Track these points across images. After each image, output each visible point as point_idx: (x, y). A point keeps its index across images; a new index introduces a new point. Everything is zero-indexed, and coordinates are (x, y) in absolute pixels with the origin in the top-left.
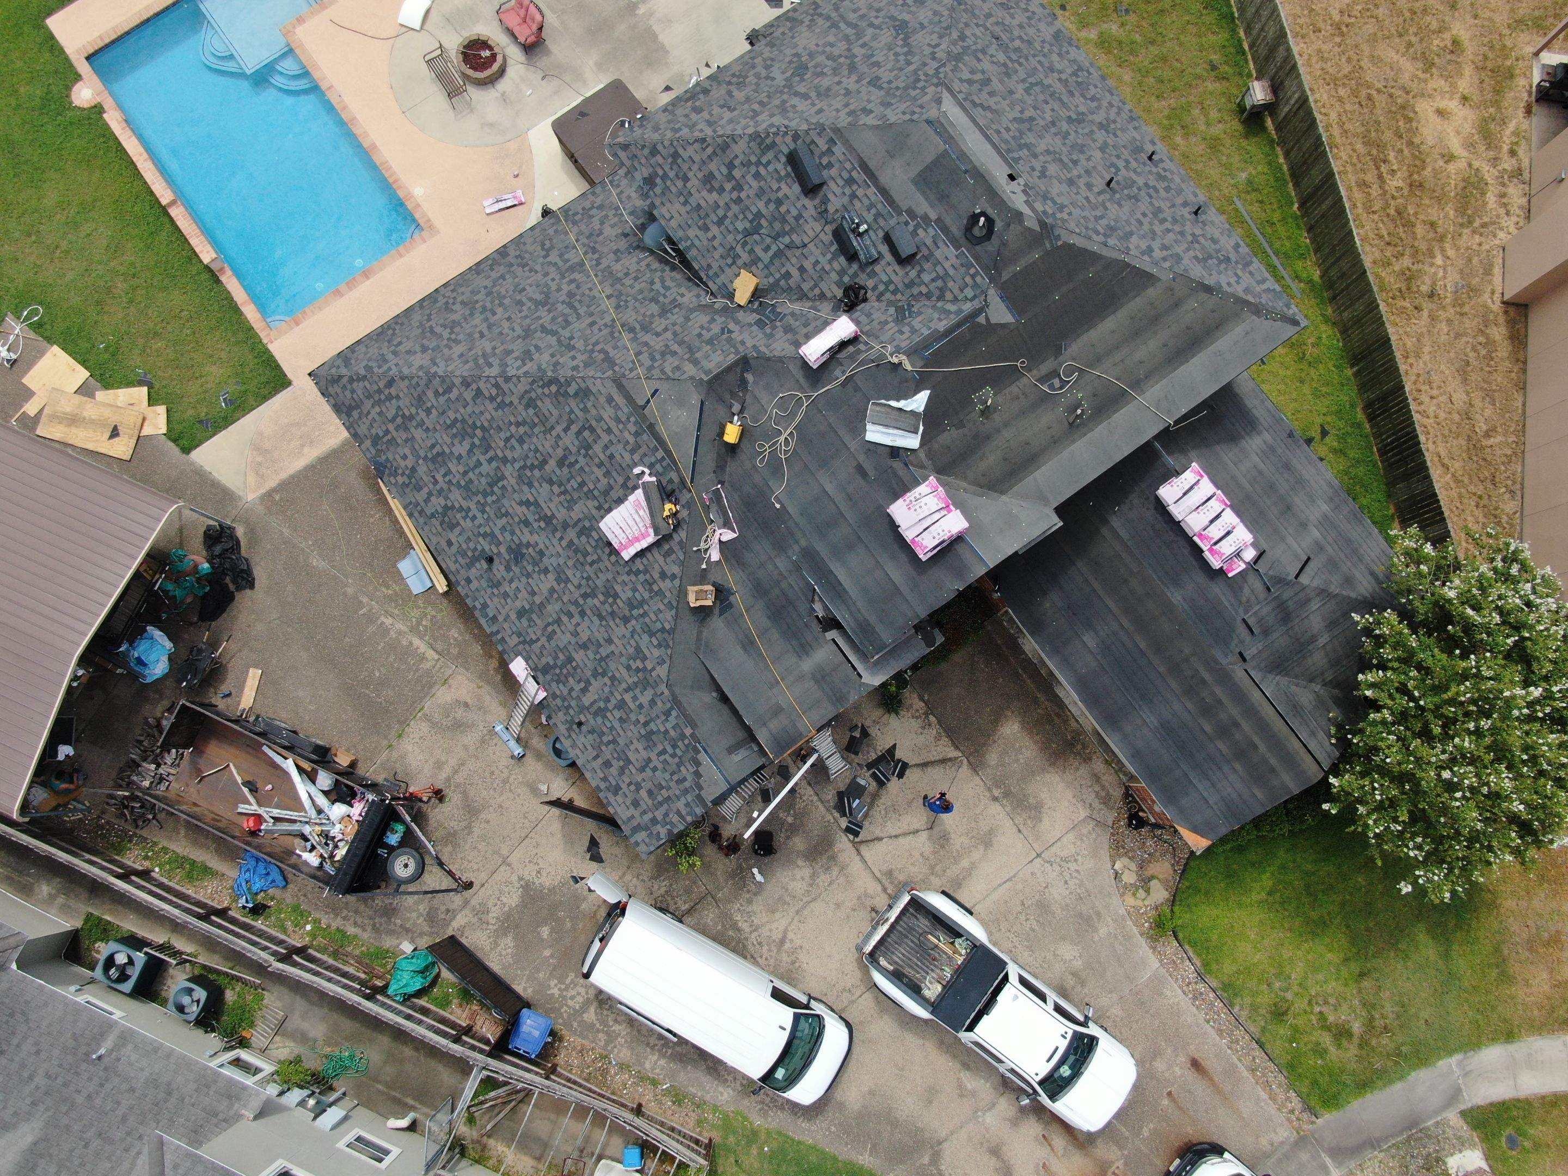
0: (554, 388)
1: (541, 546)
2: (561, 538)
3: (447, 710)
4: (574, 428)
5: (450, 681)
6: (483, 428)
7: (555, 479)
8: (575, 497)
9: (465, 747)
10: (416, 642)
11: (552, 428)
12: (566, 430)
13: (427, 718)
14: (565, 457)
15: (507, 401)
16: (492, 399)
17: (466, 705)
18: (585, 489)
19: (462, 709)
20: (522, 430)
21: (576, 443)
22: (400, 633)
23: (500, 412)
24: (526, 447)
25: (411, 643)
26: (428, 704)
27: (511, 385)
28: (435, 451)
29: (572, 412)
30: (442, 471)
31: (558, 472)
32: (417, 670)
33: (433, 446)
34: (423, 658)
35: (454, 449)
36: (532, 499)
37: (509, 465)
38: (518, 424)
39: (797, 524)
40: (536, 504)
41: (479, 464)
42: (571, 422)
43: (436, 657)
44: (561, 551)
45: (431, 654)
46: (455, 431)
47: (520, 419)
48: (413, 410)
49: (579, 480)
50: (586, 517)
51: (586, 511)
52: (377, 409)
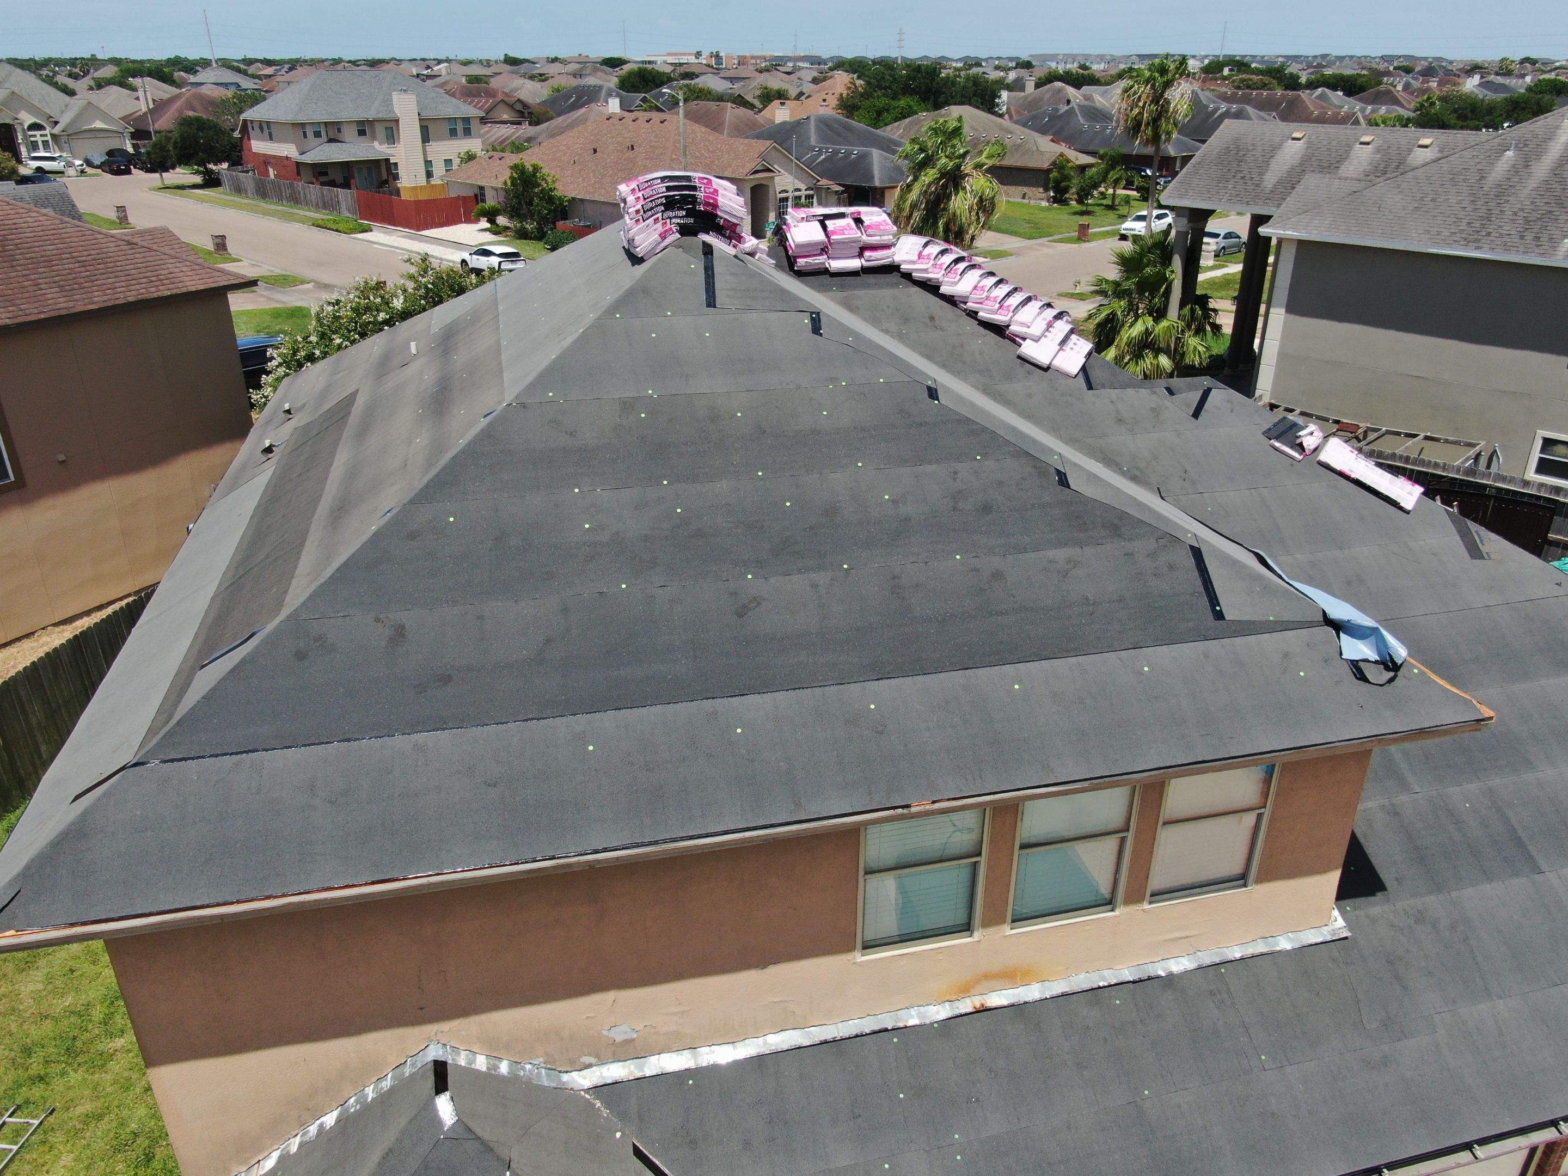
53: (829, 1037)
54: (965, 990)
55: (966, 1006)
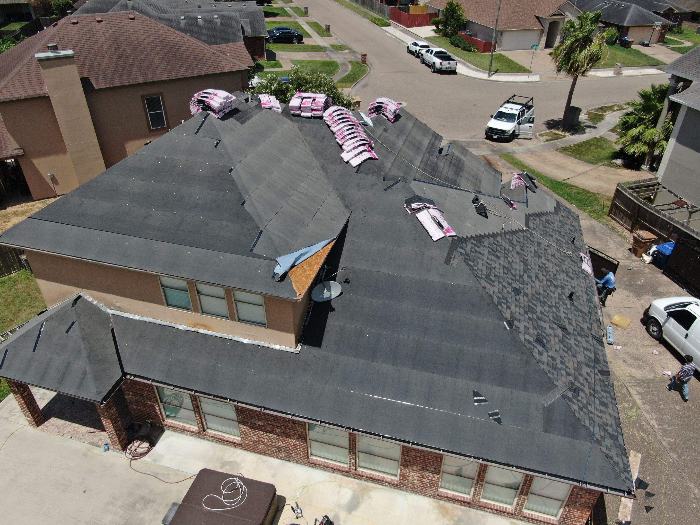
0: (471, 264)
1: (537, 267)
2: (524, 255)
3: (639, 367)
4: (477, 249)
5: (628, 375)
6: (526, 312)
7: (506, 261)
8: (503, 248)
9: (637, 349)
10: (639, 402)
11: (487, 263)
12: (483, 255)
13: (655, 373)
14: (493, 254)
15: (500, 296)
16: (508, 307)
17: (624, 361)
18: (496, 243)
19: (628, 362)
20: (505, 284)
21: (482, 248)
22: (648, 412)
23: (509, 300)
24: (510, 281)
25: (643, 404)
26: (651, 376)
27: (492, 293)
28: (566, 350)
29: (471, 251)
30: (568, 341)
31: (502, 259)
32: (647, 392)
33: (564, 351)
34: (639, 393)
35: (553, 334)
36: (526, 276)
37: (526, 291)
38: (504, 286)
39: (423, 157)
40: (525, 271)
41: (541, 313)
42: (476, 251)
43: (630, 389)
44: (529, 256)
45: (633, 392)
46: (544, 334)
47: (501, 286)
48: (564, 373)
49: (495, 246)
50: (506, 242)
51: (503, 242)
52: (589, 407)
53: (161, 324)
54: (195, 326)
55: (193, 330)
